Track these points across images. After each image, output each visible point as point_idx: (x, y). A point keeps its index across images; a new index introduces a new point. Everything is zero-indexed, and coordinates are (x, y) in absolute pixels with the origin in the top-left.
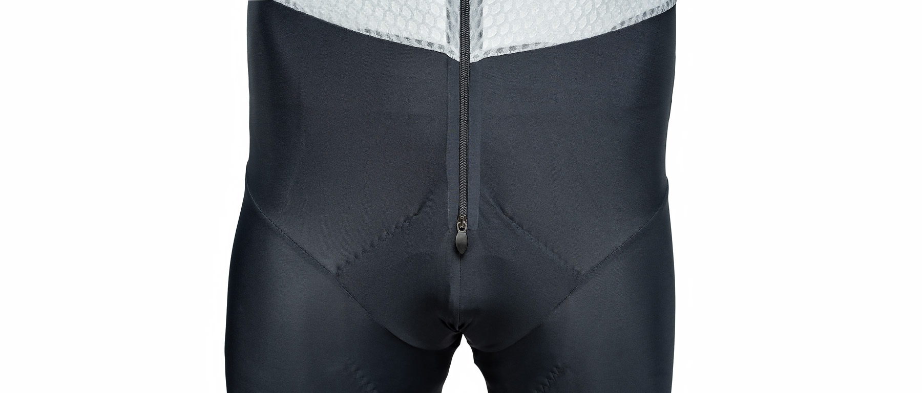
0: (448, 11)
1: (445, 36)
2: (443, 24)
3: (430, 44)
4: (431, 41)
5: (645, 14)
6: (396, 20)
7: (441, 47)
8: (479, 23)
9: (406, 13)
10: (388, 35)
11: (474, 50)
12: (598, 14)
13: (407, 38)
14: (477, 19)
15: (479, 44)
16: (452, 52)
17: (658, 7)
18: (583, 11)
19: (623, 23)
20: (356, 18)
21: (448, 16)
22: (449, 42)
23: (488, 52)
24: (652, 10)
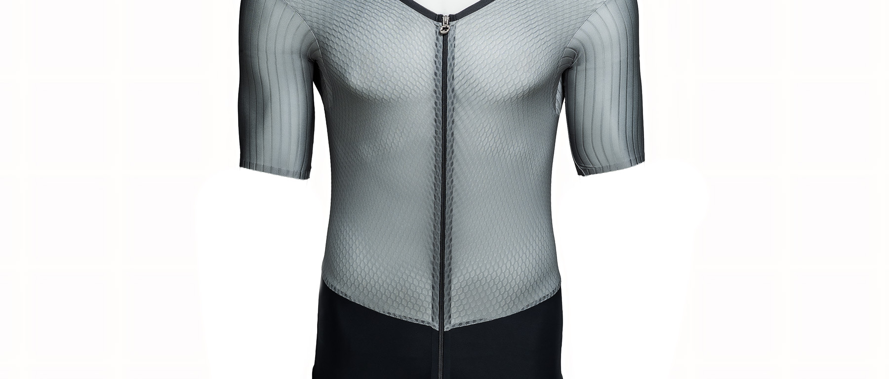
0: (432, 305)
1: (431, 317)
2: (430, 312)
3: (423, 322)
4: (424, 320)
5: (540, 300)
6: (404, 309)
7: (428, 323)
8: (449, 311)
9: (410, 305)
10: (400, 316)
11: (446, 325)
12: (514, 303)
13: (411, 318)
14: (448, 309)
15: (449, 321)
16: (434, 326)
17: (548, 295)
18: (506, 302)
19: (528, 305)
20: (383, 307)
21: (433, 308)
22: (433, 321)
23: (454, 325)
24: (544, 297)
